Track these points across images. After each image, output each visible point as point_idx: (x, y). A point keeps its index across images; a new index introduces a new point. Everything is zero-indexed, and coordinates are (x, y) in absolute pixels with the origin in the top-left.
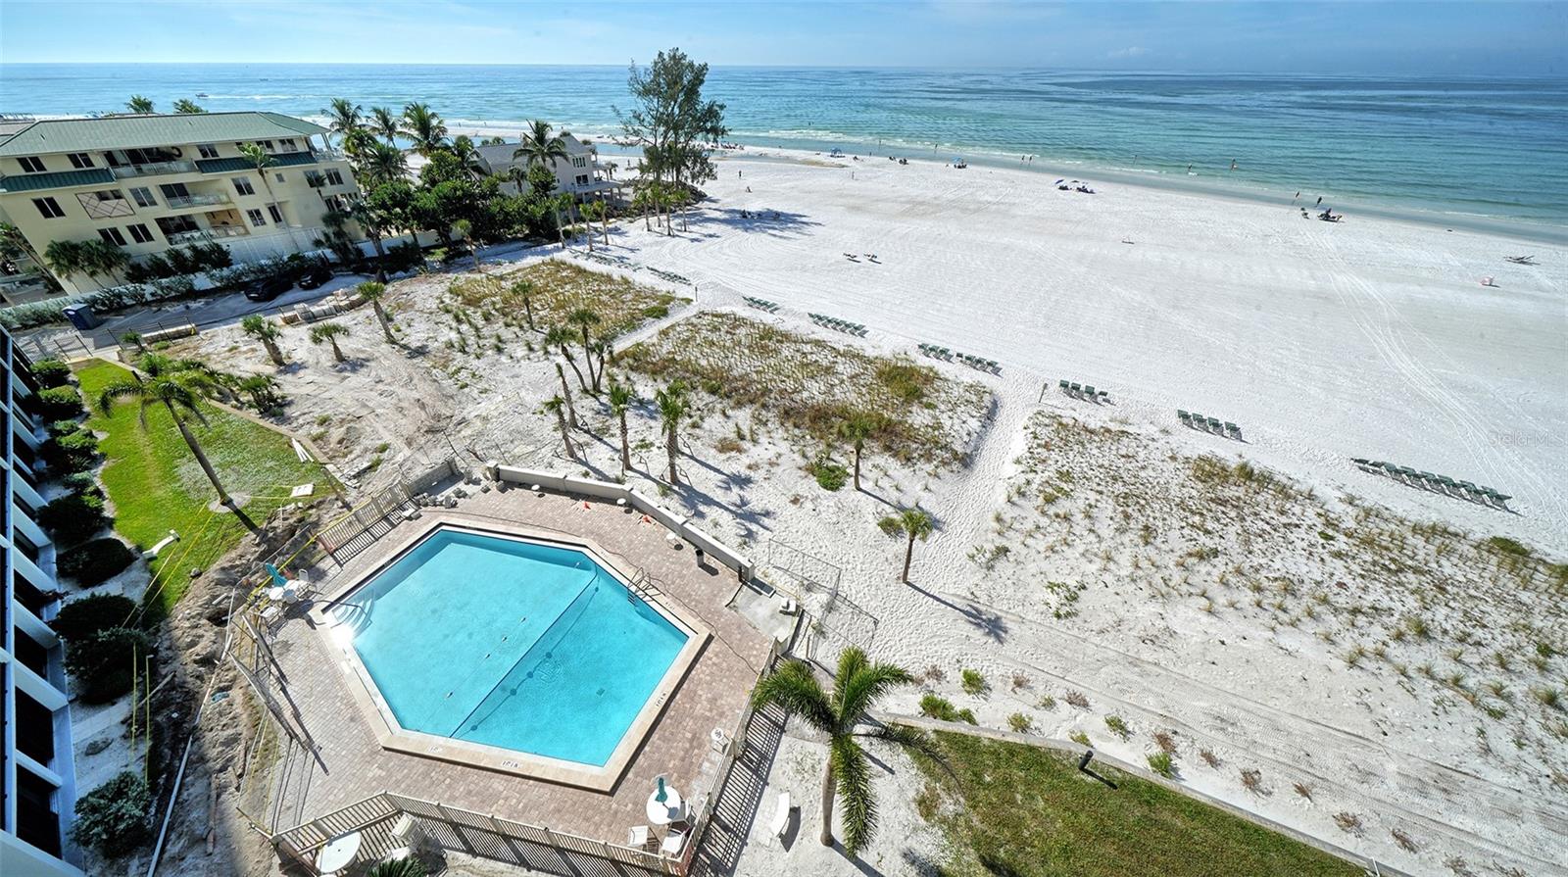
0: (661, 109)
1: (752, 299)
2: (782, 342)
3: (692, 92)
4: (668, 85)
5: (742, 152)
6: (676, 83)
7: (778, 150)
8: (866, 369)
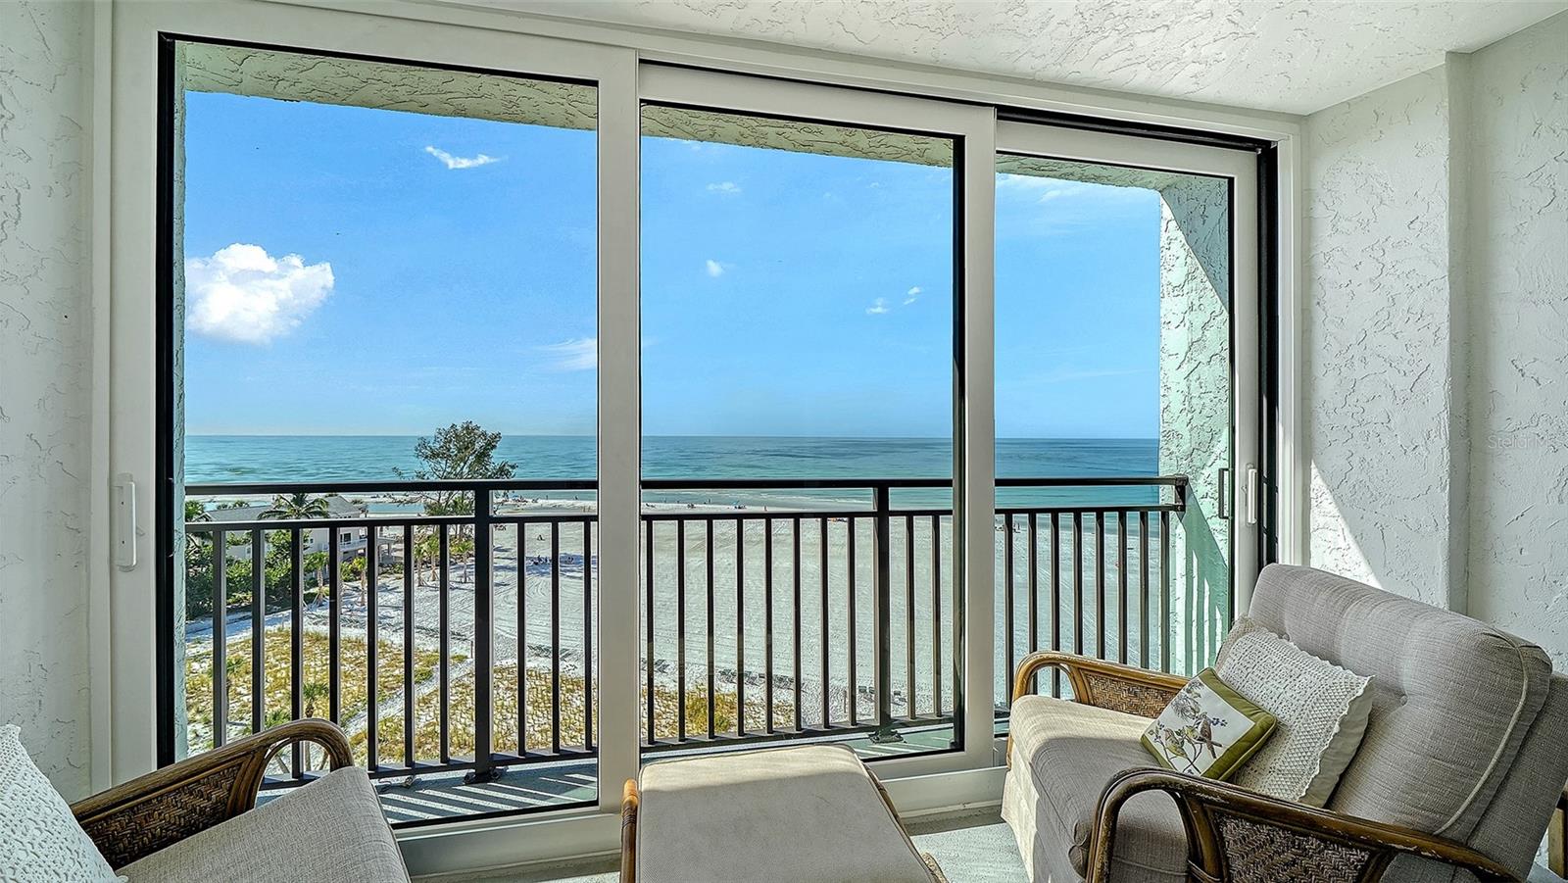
0: (449, 470)
1: (539, 648)
2: (573, 691)
3: (482, 456)
4: (459, 450)
5: (536, 504)
6: (467, 448)
7: (571, 502)
8: (668, 706)
